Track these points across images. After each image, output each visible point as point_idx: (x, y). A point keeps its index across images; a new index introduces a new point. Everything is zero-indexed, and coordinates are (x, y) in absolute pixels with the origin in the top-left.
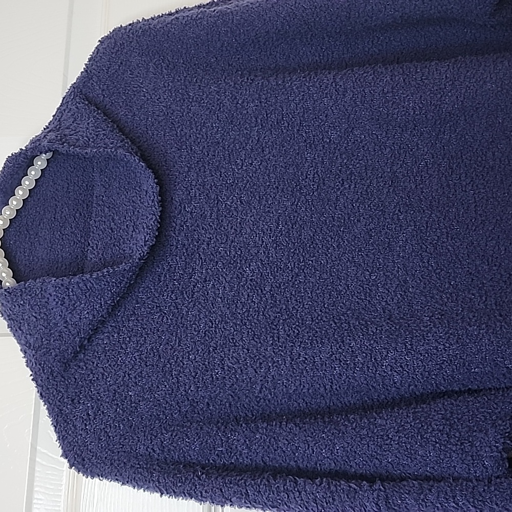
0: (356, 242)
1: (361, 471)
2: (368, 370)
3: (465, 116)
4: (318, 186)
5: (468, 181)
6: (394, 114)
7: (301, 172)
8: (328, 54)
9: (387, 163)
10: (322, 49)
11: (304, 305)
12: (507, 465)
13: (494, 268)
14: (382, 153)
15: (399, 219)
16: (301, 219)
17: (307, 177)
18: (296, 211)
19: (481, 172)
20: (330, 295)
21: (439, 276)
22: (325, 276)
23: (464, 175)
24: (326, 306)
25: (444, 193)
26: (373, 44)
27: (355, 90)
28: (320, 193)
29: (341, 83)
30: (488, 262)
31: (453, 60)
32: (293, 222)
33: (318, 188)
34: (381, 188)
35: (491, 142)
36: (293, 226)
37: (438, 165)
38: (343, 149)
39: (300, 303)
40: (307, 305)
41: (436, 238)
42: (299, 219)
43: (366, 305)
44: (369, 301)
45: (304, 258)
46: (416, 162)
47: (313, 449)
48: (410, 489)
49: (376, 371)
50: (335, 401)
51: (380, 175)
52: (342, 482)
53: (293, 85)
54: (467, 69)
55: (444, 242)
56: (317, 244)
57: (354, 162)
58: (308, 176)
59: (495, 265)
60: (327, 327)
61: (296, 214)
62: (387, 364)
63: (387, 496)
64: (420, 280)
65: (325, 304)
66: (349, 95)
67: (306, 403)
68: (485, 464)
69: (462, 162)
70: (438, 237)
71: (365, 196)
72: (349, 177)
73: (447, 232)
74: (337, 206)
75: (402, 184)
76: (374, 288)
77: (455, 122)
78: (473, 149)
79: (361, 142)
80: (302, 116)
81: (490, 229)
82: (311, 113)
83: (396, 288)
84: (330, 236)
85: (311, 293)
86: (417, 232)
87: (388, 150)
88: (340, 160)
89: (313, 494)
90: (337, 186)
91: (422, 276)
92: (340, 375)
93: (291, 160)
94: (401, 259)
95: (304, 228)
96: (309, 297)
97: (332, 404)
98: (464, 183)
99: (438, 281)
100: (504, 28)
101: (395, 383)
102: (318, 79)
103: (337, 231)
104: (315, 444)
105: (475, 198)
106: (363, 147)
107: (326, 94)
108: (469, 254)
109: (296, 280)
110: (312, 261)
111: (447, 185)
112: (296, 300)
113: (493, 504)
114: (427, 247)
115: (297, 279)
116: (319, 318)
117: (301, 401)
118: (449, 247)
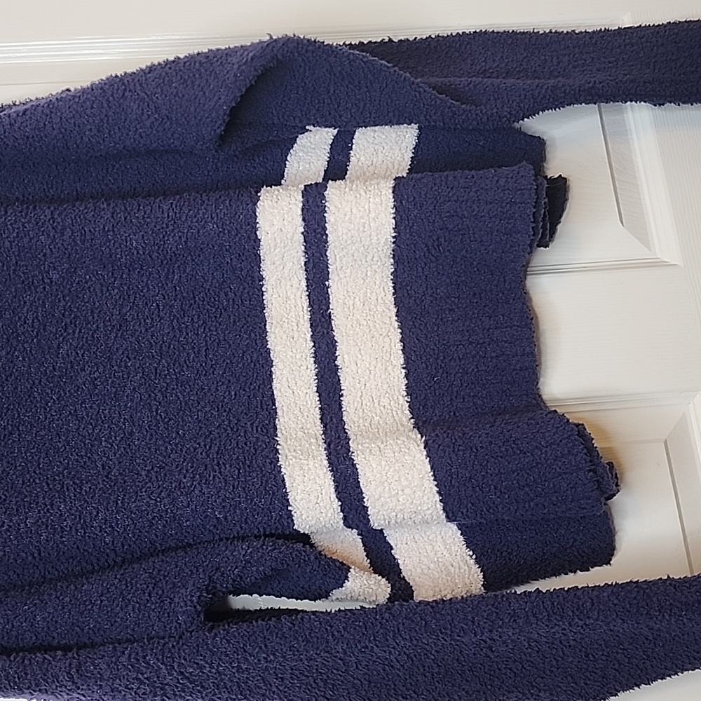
0: (79, 393)
1: (65, 642)
2: (77, 533)
3: (192, 256)
4: (37, 333)
5: (201, 323)
6: (118, 254)
7: (19, 318)
8: (57, 182)
9: (115, 306)
10: (50, 177)
11: (16, 467)
12: (203, 619)
13: (225, 414)
14: (110, 294)
15: (126, 367)
16: (17, 370)
17: (25, 323)
18: (12, 362)
19: (214, 313)
20: (47, 454)
21: (168, 425)
22: (42, 433)
23: (196, 317)
24: (41, 466)
25: (175, 336)
26: (107, 172)
27: (74, 228)
28: (40, 340)
29: (59, 220)
30: (218, 408)
31: (178, 197)
32: (8, 373)
33: (38, 335)
34: (108, 332)
35: (223, 281)
36: (7, 378)
37: (170, 306)
38: (66, 292)
39: (12, 464)
40: (19, 466)
41: (165, 385)
42: (14, 370)
43: (85, 462)
44: (89, 458)
45: (19, 414)
46: (146, 304)
47: (12, 624)
48: (104, 653)
49: (85, 533)
50: (50, 569)
51: (107, 318)
52: (39, 655)
53: (7, 220)
54: (190, 208)
55: (173, 389)
56: (35, 398)
57: (79, 305)
58: (27, 322)
59: (225, 411)
60: (39, 490)
61: (12, 365)
62: (97, 525)
63: (80, 663)
64: (147, 431)
65: (40, 464)
66: (68, 232)
67: (18, 575)
68: (179, 619)
69: (195, 303)
70: (167, 384)
71: (90, 342)
72: (73, 321)
73: (176, 379)
74: (59, 353)
75: (131, 328)
76: (96, 443)
77: (182, 262)
78: (205, 289)
79: (86, 283)
80: (18, 255)
81: (221, 373)
82: (27, 252)
83: (120, 441)
84: (50, 388)
85: (25, 453)
86: (145, 380)
87: (116, 291)
88: (63, 303)
89: (5, 670)
90: (60, 331)
91: (149, 427)
92: (47, 540)
93: (7, 304)
94: (128, 409)
95: (20, 380)
96: (23, 458)
97: (47, 573)
98: (197, 326)
99: (166, 431)
100: (247, 158)
101: (107, 545)
102: (34, 215)
103: (59, 382)
104: (15, 618)
105: (206, 341)
106: (89, 287)
107: (43, 231)
108: (199, 400)
109: (9, 440)
110: (28, 417)
111: (178, 329)
112: (8, 462)
113: (182, 659)
114: (157, 395)
115: (11, 437)
116: (32, 480)
117: (11, 573)
118: (179, 394)
